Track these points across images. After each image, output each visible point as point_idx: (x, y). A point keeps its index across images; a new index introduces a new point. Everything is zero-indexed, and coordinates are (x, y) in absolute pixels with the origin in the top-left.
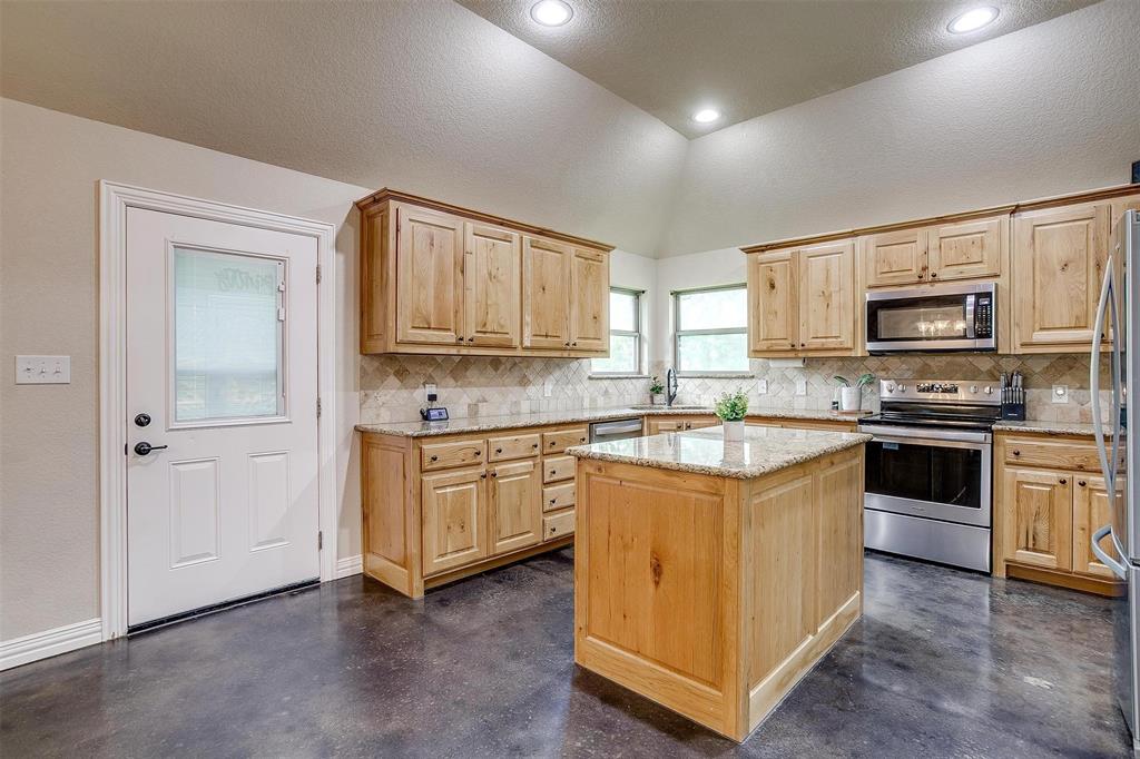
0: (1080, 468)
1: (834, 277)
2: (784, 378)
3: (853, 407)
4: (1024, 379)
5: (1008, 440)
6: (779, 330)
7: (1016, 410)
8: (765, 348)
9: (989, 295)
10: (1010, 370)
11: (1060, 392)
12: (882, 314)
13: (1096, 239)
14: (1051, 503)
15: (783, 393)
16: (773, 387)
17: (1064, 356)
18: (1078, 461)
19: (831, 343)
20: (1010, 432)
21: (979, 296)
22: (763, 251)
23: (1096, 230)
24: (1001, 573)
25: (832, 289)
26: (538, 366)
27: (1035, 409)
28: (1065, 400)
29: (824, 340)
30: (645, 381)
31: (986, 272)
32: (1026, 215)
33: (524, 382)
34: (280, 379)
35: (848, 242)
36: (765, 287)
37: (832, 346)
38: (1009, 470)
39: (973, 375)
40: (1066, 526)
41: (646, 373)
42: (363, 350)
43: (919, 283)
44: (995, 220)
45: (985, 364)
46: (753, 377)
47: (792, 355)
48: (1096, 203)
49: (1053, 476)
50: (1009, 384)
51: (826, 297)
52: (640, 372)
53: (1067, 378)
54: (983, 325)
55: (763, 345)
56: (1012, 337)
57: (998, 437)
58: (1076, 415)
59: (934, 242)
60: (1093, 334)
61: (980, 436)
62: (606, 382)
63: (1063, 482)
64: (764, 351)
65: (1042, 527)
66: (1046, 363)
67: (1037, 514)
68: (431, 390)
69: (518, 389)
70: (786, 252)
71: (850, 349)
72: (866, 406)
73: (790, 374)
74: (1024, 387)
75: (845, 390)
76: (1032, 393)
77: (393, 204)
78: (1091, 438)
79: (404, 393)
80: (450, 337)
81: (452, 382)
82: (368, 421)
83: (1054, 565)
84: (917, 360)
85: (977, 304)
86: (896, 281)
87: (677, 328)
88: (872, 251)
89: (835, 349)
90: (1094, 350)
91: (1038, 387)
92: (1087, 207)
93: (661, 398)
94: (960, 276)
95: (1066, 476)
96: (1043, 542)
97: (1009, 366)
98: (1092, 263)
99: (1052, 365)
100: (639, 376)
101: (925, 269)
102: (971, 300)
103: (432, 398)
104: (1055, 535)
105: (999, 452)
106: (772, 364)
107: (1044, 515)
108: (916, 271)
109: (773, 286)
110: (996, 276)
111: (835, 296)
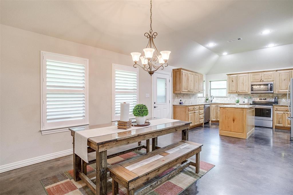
0: (287, 111)
1: (244, 80)
2: (233, 97)
3: (248, 102)
4: (278, 98)
5: (275, 107)
6: (234, 89)
7: (276, 103)
9: (272, 84)
10: (275, 96)
11: (284, 99)
13: (289, 76)
14: (282, 116)
15: (233, 100)
16: (231, 99)
17: (284, 94)
18: (286, 110)
20: (276, 106)
21: (271, 84)
22: (231, 75)
23: (289, 74)
24: (274, 128)
25: (244, 82)
26: (192, 95)
27: (279, 102)
28: (284, 101)
29: (243, 91)
30: (205, 98)
31: (272, 80)
32: (278, 71)
33: (190, 98)
34: (165, 97)
35: (247, 74)
36: (231, 81)
38: (275, 112)
39: (269, 97)
40: (284, 120)
41: (205, 96)
42: (174, 92)
44: (273, 72)
45: (271, 95)
46: (227, 97)
47: (236, 93)
48: (290, 70)
49: (283, 112)
50: (275, 98)
51: (243, 83)
52: (204, 96)
53: (285, 97)
54: (271, 89)
56: (276, 91)
57: (274, 106)
58: (286, 103)
59: (263, 75)
60: (288, 91)
61: (271, 106)
62: (200, 98)
63: (284, 113)
64: (231, 93)
65: (281, 120)
66: (281, 95)
67: (280, 118)
68: (180, 99)
69: (189, 99)
70: (236, 75)
71: (247, 92)
72: (250, 102)
73: (235, 97)
74: (278, 99)
75: (246, 99)
76: (279, 100)
77: (182, 70)
78: (288, 106)
79: (178, 100)
80: (187, 91)
81: (182, 98)
82: (174, 104)
83: (283, 126)
85: (270, 85)
86: (256, 81)
87: (210, 88)
88: (252, 76)
90: (288, 93)
91: (280, 99)
92: (288, 71)
93: (207, 101)
94: (267, 81)
95: (284, 112)
96: (281, 122)
97: (275, 95)
98: (289, 79)
99: (282, 95)
100: (203, 97)
102: (269, 85)
103: (181, 100)
104: (283, 121)
105: (274, 109)
106: (231, 95)
107: (281, 118)
108: (260, 80)
109: (233, 81)
110: (274, 81)
111: (245, 83)
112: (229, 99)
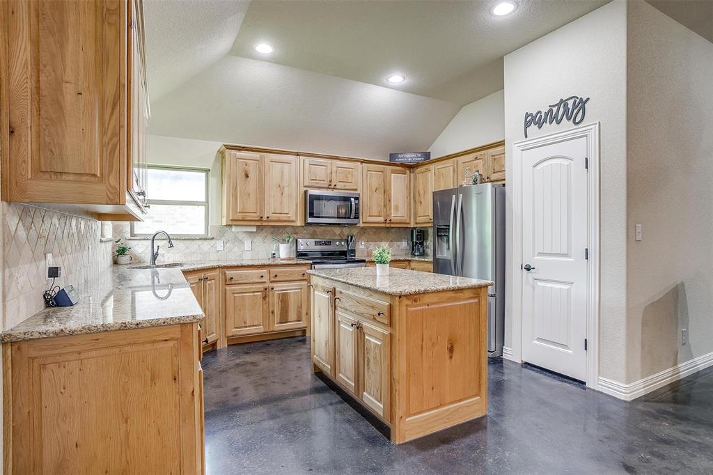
1: (286, 177)
2: (236, 239)
6: (251, 206)
8: (241, 218)
9: (358, 199)
11: (363, 243)
12: (316, 202)
15: (236, 249)
16: (228, 245)
19: (283, 217)
21: (355, 199)
22: (239, 150)
25: (285, 184)
29: (279, 215)
31: (353, 188)
32: (364, 165)
36: (241, 175)
37: (285, 219)
43: (328, 188)
44: (356, 164)
46: (213, 238)
48: (384, 166)
51: (281, 188)
54: (356, 214)
55: (239, 216)
58: (365, 252)
59: (334, 169)
70: (256, 155)
71: (293, 221)
73: (240, 236)
84: (311, 228)
85: (355, 202)
86: (318, 185)
89: (286, 221)
94: (344, 188)
99: (359, 232)
101: (330, 181)
102: (352, 200)
108: (326, 184)
109: (247, 176)
111: (286, 189)
112: (219, 245)
